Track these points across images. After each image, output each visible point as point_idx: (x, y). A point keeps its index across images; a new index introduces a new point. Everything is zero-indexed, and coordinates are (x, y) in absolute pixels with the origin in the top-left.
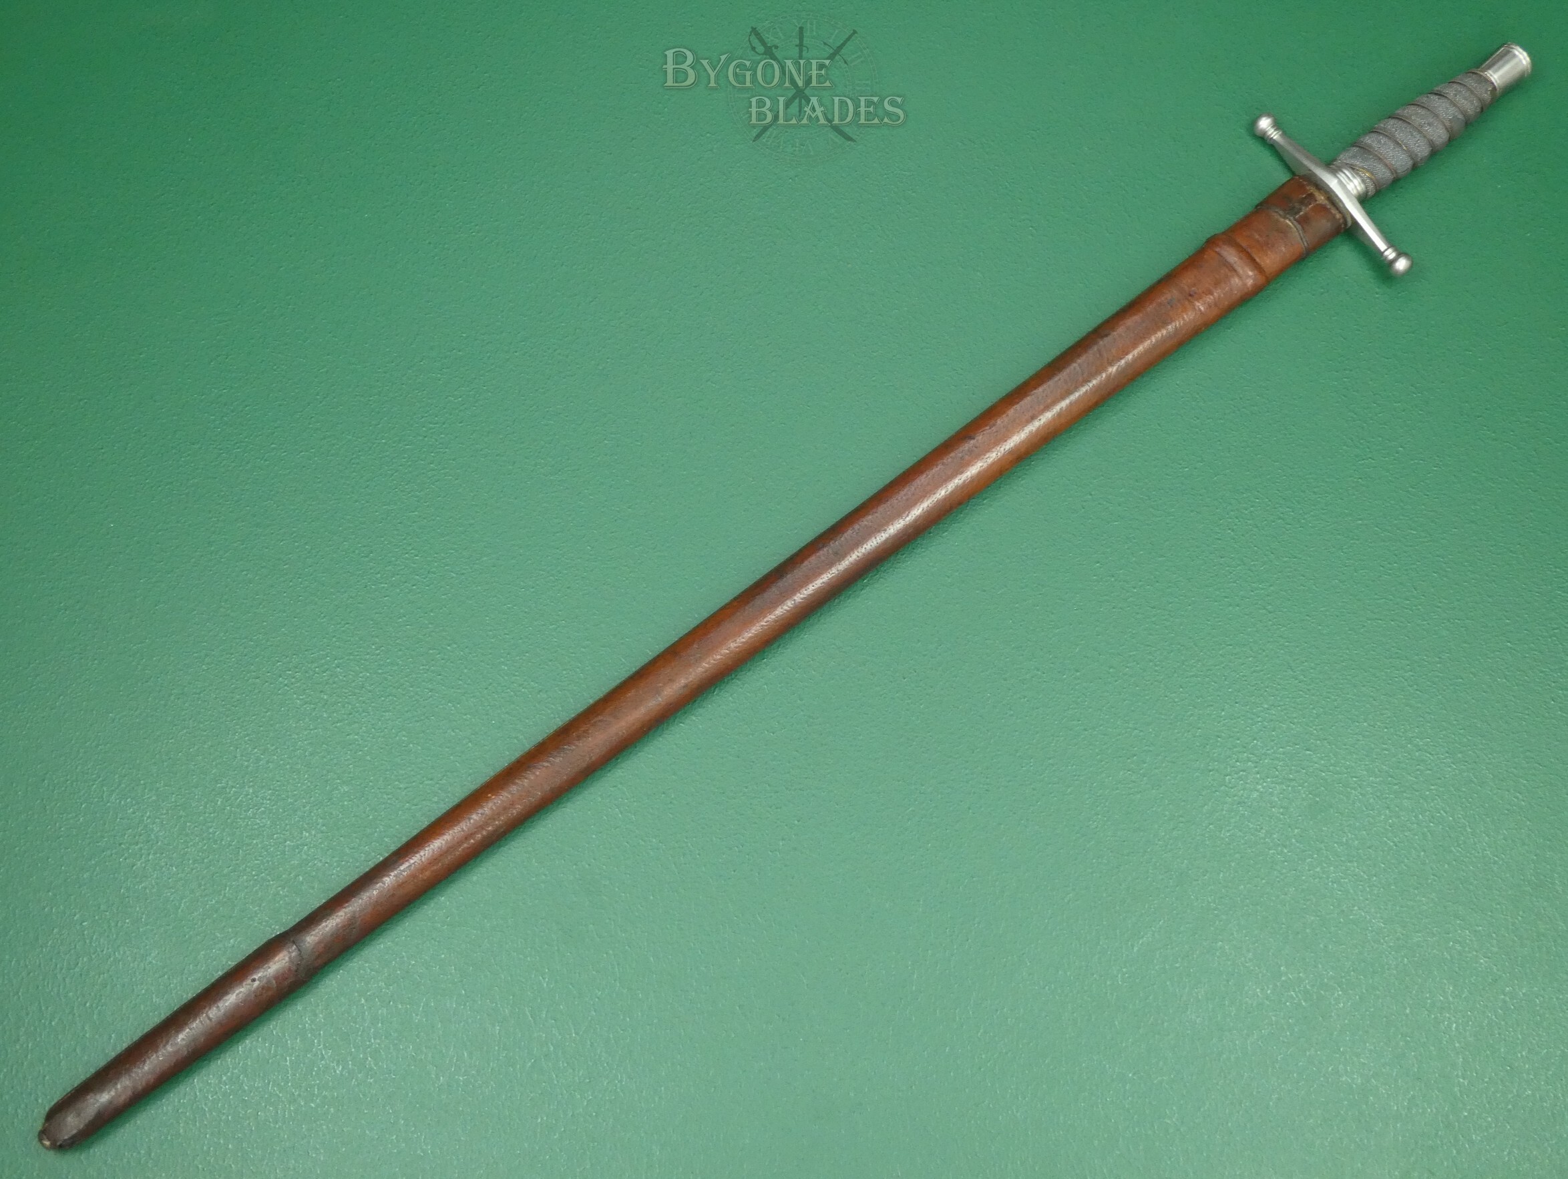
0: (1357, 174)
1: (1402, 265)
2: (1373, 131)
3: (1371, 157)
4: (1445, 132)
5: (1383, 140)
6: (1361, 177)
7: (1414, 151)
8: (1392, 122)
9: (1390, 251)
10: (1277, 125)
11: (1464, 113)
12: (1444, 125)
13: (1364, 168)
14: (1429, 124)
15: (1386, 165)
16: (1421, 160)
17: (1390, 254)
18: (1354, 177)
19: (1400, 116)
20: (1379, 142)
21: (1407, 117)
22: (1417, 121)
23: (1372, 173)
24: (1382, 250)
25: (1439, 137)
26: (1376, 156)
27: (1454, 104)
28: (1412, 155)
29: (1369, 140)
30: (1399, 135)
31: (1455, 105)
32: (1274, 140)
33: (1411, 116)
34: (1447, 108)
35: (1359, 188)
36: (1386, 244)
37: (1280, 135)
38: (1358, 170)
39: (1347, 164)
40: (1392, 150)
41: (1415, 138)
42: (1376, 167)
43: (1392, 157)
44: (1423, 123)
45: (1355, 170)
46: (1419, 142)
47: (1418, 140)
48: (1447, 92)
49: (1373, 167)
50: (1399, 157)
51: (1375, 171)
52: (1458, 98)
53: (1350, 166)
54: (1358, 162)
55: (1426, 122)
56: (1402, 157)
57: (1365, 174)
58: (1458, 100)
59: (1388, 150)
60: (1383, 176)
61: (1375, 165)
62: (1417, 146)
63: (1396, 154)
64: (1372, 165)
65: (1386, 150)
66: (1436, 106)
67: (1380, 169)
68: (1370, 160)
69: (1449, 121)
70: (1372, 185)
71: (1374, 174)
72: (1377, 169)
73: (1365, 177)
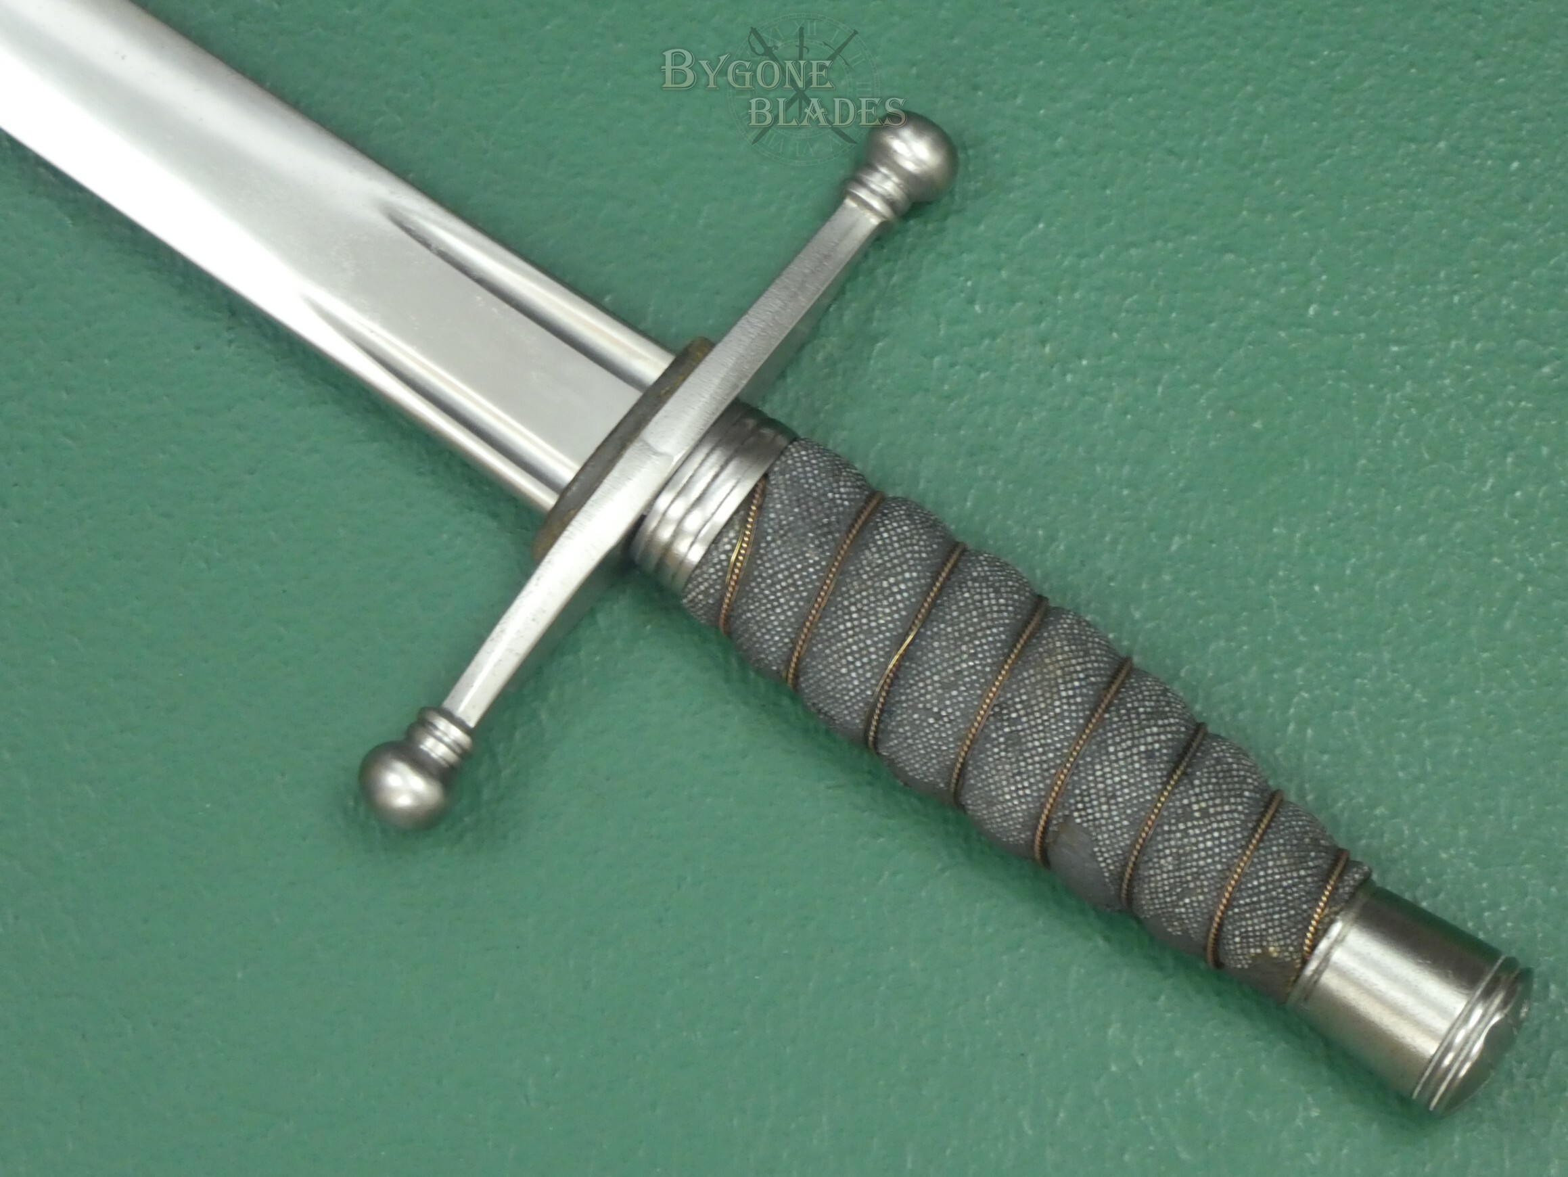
4: (1019, 817)
5: (896, 583)
7: (890, 716)
12: (1041, 803)
13: (756, 540)
14: (1019, 737)
20: (884, 576)
22: (1019, 688)
26: (825, 576)
27: (1142, 812)
28: (877, 707)
29: (889, 537)
30: (939, 639)
31: (1139, 823)
34: (1109, 799)
40: (861, 625)
41: (941, 699)
42: (773, 584)
43: (833, 637)
44: (1014, 715)
45: (742, 513)
46: (931, 720)
47: (938, 717)
48: (1197, 782)
49: (770, 571)
50: (844, 662)
51: (758, 584)
52: (1174, 828)
53: (759, 491)
54: (778, 516)
55: (1019, 727)
56: (849, 671)
57: (732, 551)
58: (1166, 828)
59: (859, 611)
60: (756, 628)
61: (780, 581)
62: (912, 723)
63: (849, 646)
64: (776, 573)
65: (854, 604)
66: (1111, 749)
67: (775, 604)
68: (796, 556)
69: (1065, 816)
70: (705, 593)
71: (748, 588)
72: (767, 592)
73: (723, 557)
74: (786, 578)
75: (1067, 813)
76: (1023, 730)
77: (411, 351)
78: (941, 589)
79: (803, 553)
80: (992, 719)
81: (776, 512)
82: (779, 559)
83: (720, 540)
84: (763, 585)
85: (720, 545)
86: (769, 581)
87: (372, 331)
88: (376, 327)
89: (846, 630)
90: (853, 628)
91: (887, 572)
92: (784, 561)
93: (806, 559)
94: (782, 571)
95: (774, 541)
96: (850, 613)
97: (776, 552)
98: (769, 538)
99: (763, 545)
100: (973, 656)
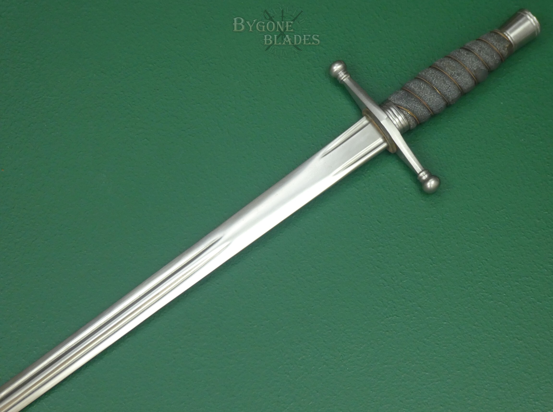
0: (402, 112)
1: (431, 184)
2: (418, 78)
3: (413, 99)
4: (471, 80)
5: (423, 86)
6: (404, 115)
7: (446, 95)
8: (431, 71)
9: (424, 173)
10: (346, 69)
11: (486, 64)
12: (470, 75)
13: (407, 108)
14: (458, 74)
15: (423, 105)
16: (452, 100)
17: (424, 176)
18: (399, 114)
19: (437, 66)
20: (420, 88)
21: (441, 68)
22: (449, 71)
23: (413, 112)
24: (418, 173)
25: (467, 84)
26: (417, 98)
27: (477, 58)
28: (444, 97)
29: (413, 86)
30: (436, 82)
31: (479, 59)
32: (344, 82)
33: (445, 67)
34: (473, 62)
35: (403, 123)
36: (420, 168)
37: (348, 78)
38: (403, 109)
39: (395, 104)
40: (429, 94)
41: (447, 84)
42: (416, 107)
43: (429, 99)
44: (454, 73)
45: (400, 109)
46: (450, 88)
47: (450, 86)
48: (474, 48)
49: (414, 107)
50: (434, 99)
51: (415, 110)
52: (482, 54)
53: (397, 106)
54: (403, 103)
55: (456, 73)
56: (436, 99)
57: (408, 113)
58: (481, 55)
59: (426, 94)
60: (422, 114)
61: (416, 106)
62: (449, 91)
63: (432, 97)
64: (414, 106)
65: (425, 94)
66: (464, 59)
67: (420, 108)
68: (412, 102)
69: (474, 71)
70: (413, 121)
71: (415, 112)
72: (417, 109)
73: (408, 115)
74: (416, 105)
75: (473, 71)
76: (457, 72)
77: (350, 160)
78: (425, 80)
79: (412, 100)
80: (453, 77)
81: (402, 103)
82: (412, 105)
83: (404, 114)
84: (416, 109)
85: (405, 114)
86: (415, 108)
87: (343, 166)
88: (343, 165)
89: (429, 97)
90: (429, 95)
91: (420, 87)
92: (412, 104)
93: (413, 100)
94: (414, 105)
95: (408, 105)
96: (426, 95)
97: (410, 105)
98: (407, 105)
99: (408, 107)
100: (441, 77)
